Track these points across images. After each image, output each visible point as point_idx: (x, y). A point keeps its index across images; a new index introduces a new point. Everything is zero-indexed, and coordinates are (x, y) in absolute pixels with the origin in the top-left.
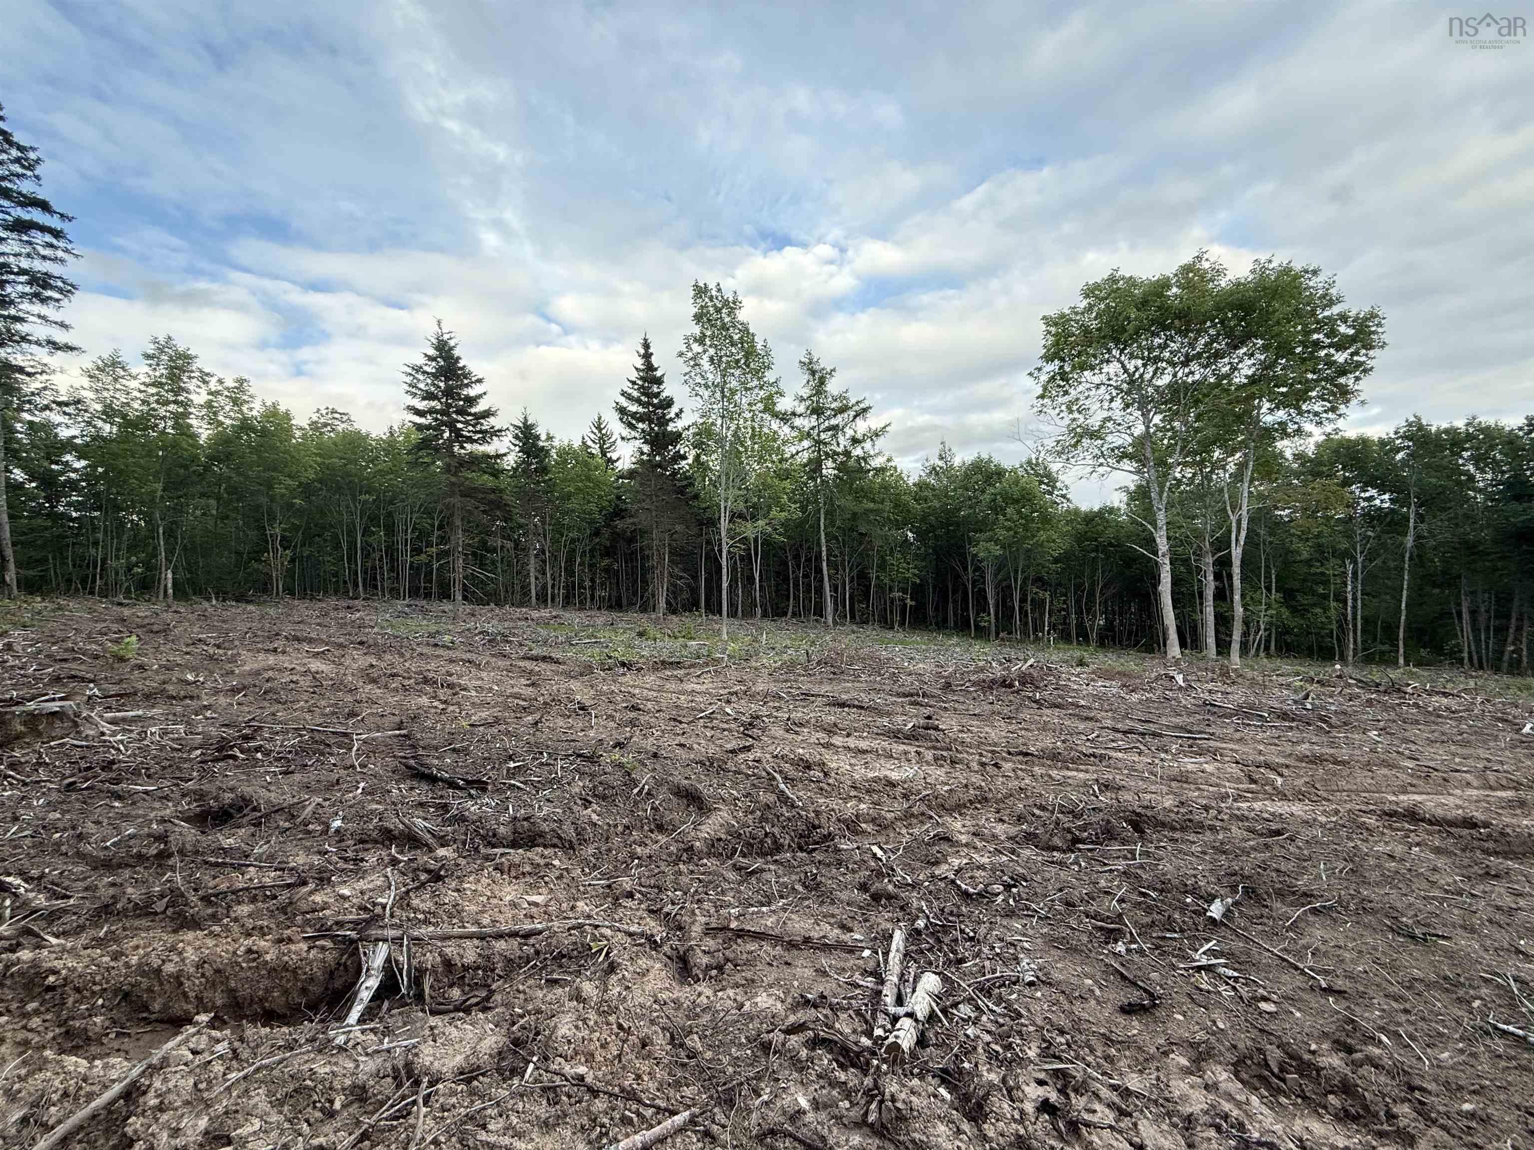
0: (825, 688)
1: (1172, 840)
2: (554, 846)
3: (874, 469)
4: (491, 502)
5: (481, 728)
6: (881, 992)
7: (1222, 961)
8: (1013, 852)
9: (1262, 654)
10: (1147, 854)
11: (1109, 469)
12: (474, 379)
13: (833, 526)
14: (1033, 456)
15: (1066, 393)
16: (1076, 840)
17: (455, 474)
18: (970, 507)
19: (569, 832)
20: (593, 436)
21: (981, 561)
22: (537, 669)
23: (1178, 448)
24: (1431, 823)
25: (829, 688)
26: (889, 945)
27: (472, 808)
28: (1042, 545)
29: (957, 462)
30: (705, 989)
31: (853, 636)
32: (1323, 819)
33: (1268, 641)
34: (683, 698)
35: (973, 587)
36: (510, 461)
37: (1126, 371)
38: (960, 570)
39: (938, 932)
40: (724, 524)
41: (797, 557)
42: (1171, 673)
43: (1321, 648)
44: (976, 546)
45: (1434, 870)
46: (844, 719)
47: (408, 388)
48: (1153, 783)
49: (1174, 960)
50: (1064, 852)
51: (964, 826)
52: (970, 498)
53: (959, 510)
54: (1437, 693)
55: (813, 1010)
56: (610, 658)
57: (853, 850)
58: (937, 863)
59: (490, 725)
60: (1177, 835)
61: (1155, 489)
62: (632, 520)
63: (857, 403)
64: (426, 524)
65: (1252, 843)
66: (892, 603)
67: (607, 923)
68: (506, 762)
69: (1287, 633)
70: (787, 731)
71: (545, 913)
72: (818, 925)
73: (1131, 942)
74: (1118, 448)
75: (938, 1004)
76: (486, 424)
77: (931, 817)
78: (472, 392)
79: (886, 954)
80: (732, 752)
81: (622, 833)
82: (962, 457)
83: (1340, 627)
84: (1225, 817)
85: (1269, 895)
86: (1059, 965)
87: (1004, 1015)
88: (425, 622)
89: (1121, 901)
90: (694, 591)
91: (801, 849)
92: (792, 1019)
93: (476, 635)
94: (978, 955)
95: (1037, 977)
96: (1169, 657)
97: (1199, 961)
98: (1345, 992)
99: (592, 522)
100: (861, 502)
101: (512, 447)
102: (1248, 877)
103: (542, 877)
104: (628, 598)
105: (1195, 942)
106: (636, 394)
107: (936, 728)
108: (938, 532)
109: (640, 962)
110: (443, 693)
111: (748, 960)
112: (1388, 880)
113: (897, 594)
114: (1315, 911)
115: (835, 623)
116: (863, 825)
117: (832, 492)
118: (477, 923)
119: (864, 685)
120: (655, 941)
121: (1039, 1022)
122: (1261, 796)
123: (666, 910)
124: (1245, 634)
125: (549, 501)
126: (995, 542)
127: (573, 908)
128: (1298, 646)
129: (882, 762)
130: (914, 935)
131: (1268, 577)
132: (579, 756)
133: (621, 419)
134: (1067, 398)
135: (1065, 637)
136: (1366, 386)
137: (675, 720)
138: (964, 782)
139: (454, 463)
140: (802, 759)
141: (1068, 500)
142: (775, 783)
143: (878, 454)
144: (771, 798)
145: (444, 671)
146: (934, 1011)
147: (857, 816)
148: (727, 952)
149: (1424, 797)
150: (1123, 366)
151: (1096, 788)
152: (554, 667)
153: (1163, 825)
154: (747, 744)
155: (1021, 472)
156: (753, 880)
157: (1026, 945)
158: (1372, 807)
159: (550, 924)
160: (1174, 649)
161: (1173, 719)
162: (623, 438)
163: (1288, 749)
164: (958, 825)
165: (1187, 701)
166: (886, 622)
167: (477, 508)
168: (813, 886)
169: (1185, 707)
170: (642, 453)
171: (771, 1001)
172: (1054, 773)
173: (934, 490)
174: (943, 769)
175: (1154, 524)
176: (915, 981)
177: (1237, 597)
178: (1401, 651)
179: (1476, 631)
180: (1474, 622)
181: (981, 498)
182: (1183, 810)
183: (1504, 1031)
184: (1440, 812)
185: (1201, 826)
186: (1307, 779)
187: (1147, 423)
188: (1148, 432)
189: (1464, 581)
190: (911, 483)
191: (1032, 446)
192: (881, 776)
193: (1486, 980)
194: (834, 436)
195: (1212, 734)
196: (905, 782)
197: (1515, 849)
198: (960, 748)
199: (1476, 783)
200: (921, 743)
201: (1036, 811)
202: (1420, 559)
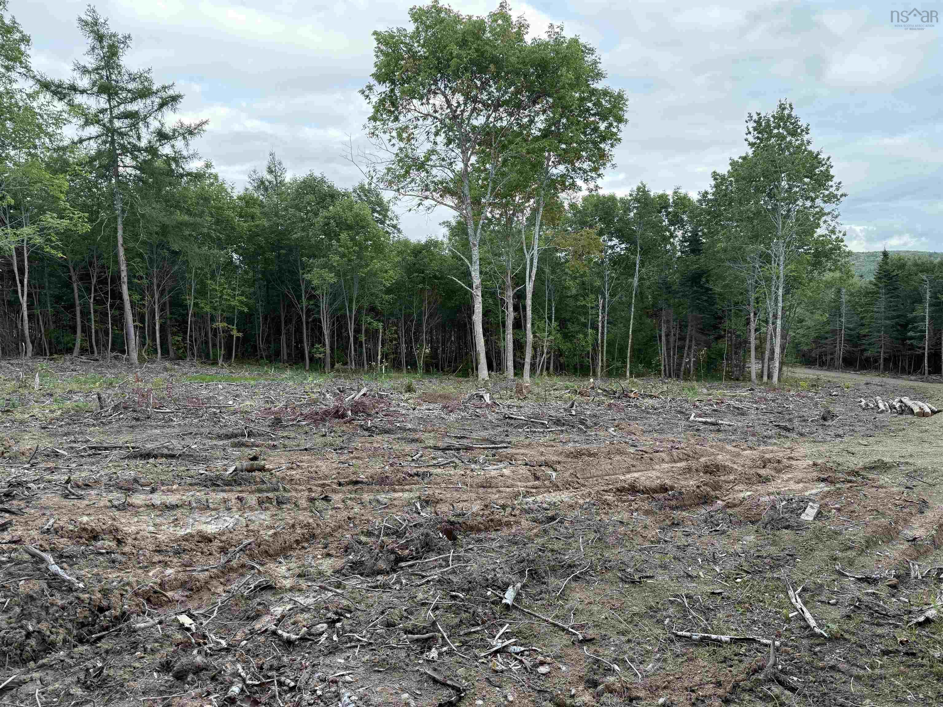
0: (124, 439)
1: (478, 541)
3: (189, 174)
7: (513, 640)
8: (339, 585)
9: (545, 373)
10: (458, 559)
11: (433, 203)
13: (137, 240)
14: (366, 181)
15: (396, 119)
16: (399, 559)
18: (303, 229)
21: (315, 289)
23: (490, 189)
24: (643, 492)
25: (129, 438)
28: (375, 275)
29: (288, 178)
31: (165, 375)
32: (581, 501)
33: (549, 363)
35: (308, 316)
37: (449, 106)
38: (291, 295)
39: (252, 694)
41: (85, 277)
42: (481, 393)
43: (582, 366)
44: (309, 271)
45: (645, 527)
46: (149, 472)
48: (466, 492)
49: (476, 651)
50: (387, 574)
51: (289, 569)
52: (303, 220)
53: (291, 232)
54: (647, 396)
57: (153, 626)
58: (258, 616)
60: (482, 535)
61: (471, 224)
63: (164, 88)
65: (535, 531)
66: (215, 335)
69: (561, 355)
70: (66, 497)
73: (443, 646)
74: (442, 183)
77: (253, 568)
82: (294, 174)
83: (594, 349)
84: (517, 512)
85: (546, 572)
89: (436, 608)
91: (81, 641)
96: (480, 379)
97: (495, 646)
98: (594, 639)
100: (171, 213)
102: (532, 561)
105: (493, 628)
107: (262, 469)
108: (268, 255)
112: (620, 542)
113: (221, 325)
114: (576, 578)
115: (141, 360)
116: (169, 594)
117: (132, 197)
119: (177, 430)
122: (542, 490)
124: (534, 357)
126: (330, 269)
128: (568, 366)
129: (196, 515)
131: (550, 309)
134: (397, 125)
135: (396, 366)
136: (616, 153)
138: (291, 522)
140: (84, 529)
141: (398, 230)
142: (43, 566)
143: (193, 156)
144: (37, 586)
147: (161, 585)
149: (640, 473)
150: (448, 101)
151: (418, 505)
153: (472, 528)
155: (354, 197)
157: (348, 678)
158: (611, 487)
160: (483, 372)
161: (482, 434)
163: (560, 448)
164: (282, 570)
165: (492, 417)
166: (207, 356)
169: (491, 421)
172: (382, 497)
173: (263, 207)
174: (269, 513)
175: (470, 259)
177: (529, 326)
178: (628, 366)
179: (668, 349)
180: (668, 342)
181: (315, 221)
182: (486, 512)
183: (681, 636)
184: (648, 483)
185: (500, 523)
186: (571, 471)
187: (466, 161)
188: (466, 170)
189: (664, 312)
190: (235, 195)
191: (365, 170)
192: (194, 532)
193: (672, 602)
194: (134, 126)
195: (510, 443)
196: (224, 534)
197: (686, 503)
198: (288, 487)
199: (667, 459)
200: (243, 488)
201: (363, 539)
202: (641, 296)
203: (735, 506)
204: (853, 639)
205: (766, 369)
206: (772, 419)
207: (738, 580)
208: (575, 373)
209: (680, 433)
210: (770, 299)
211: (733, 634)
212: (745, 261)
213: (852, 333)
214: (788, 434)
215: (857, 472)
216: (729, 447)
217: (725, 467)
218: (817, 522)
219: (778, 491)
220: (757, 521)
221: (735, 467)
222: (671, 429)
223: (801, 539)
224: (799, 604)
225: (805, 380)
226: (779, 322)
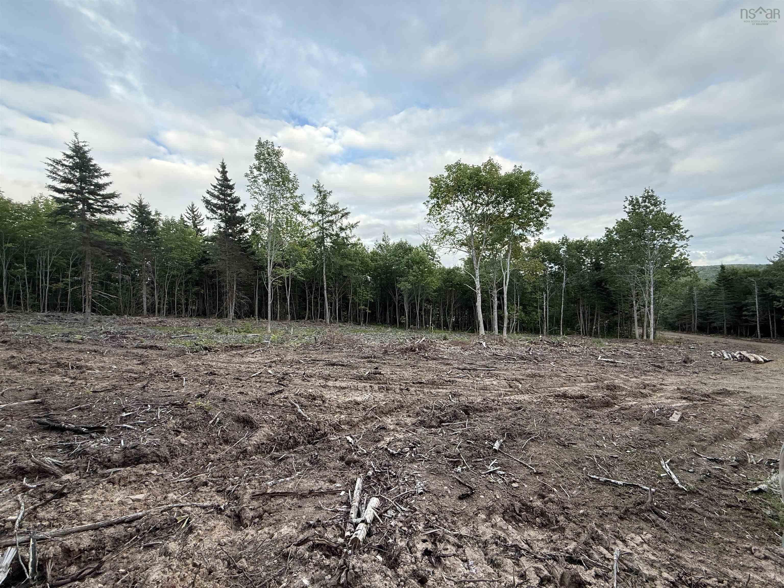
0: (324, 357)
1: (481, 416)
2: (154, 462)
3: (351, 244)
4: (114, 251)
5: (102, 394)
6: (349, 512)
7: (499, 468)
8: (414, 431)
9: (515, 332)
10: (470, 424)
11: (457, 250)
12: (102, 173)
13: (331, 272)
14: (425, 242)
15: (440, 214)
16: (442, 422)
17: (87, 232)
18: (397, 265)
19: (164, 451)
20: (188, 215)
21: (402, 291)
22: (146, 354)
23: (484, 242)
24: (570, 398)
25: (326, 356)
26: (354, 487)
27: (93, 445)
28: (429, 284)
29: (391, 242)
30: (251, 531)
31: (340, 329)
32: (535, 400)
33: (517, 326)
34: (243, 366)
35: (399, 303)
36: (130, 226)
37: (464, 206)
38: (392, 294)
39: (377, 476)
40: (270, 269)
41: (310, 288)
42: (481, 342)
43: (535, 329)
44: (399, 284)
45: (571, 417)
46: (334, 372)
47: (49, 174)
48: (474, 391)
49: (480, 471)
50: (437, 428)
51: (392, 421)
52: (397, 261)
53: (392, 266)
54: (573, 345)
55: (313, 529)
56: (197, 345)
57: (337, 440)
58: (379, 441)
59: (109, 391)
60: (482, 414)
61: (475, 259)
62: (213, 265)
63: (343, 209)
64: (63, 262)
65: (510, 414)
66: (360, 311)
67: (188, 503)
68: (119, 413)
69: (523, 323)
70: (303, 380)
71: (145, 504)
72: (318, 482)
73: (463, 466)
74: (461, 240)
75: (377, 512)
76: (111, 202)
77: (377, 418)
78: (101, 181)
79: (352, 492)
80: (271, 394)
81: (202, 448)
82: (393, 241)
83: (541, 320)
84: (501, 404)
85: (516, 436)
86: (433, 482)
87: (409, 512)
88: (60, 327)
89: (460, 447)
90: (252, 306)
91: (309, 443)
92: (301, 537)
93: (101, 334)
94: (397, 484)
95: (424, 490)
96: (480, 334)
97: (488, 470)
98: (542, 473)
99: (188, 265)
100: (344, 260)
101: (131, 218)
102: (509, 429)
103: (144, 483)
104: (210, 310)
105: (489, 461)
106: (216, 193)
107: (380, 374)
108: (382, 277)
109: (210, 523)
110: (71, 373)
111: (277, 509)
112: (556, 424)
113: (363, 307)
114: (532, 440)
115: (331, 322)
116: (343, 426)
117: (329, 254)
118: (93, 520)
119: (345, 354)
120: (221, 509)
121: (424, 511)
122: (514, 393)
123: (228, 489)
124: (509, 324)
125: (157, 252)
126: (408, 282)
127: (165, 498)
128: (527, 329)
129: (353, 392)
130: (367, 479)
131: (517, 299)
132: (173, 405)
133: (207, 207)
134: (440, 216)
135: (438, 327)
136: (549, 222)
137: (237, 379)
138: (393, 399)
139: (86, 225)
140: (311, 395)
141: (440, 263)
142: (295, 409)
143: (354, 236)
144: (294, 417)
145: (74, 358)
146: (375, 516)
147: (340, 422)
148: (265, 507)
149: (568, 388)
150: (463, 204)
151: (450, 396)
152: (158, 352)
153: (477, 410)
154: (281, 389)
155: (420, 249)
156: (282, 464)
157: (419, 475)
158: (551, 394)
159: (148, 511)
160: (482, 331)
161: (482, 362)
162: (208, 218)
163: (524, 372)
164: (389, 421)
165: (487, 354)
166: (357, 321)
167: (103, 254)
168: (315, 462)
169: (486, 356)
170: (220, 227)
171: (290, 530)
172: (433, 391)
173: (380, 256)
174: (383, 394)
175: (474, 275)
176: (367, 503)
177: (506, 308)
178: (561, 329)
179: (584, 321)
180: (584, 317)
181: (402, 261)
182: (485, 403)
183: (593, 478)
184: (573, 393)
185: (491, 408)
186: (530, 384)
187: (472, 230)
188: (472, 234)
189: (581, 301)
190: (369, 252)
191: (425, 237)
192: (352, 400)
193: (587, 459)
194: (331, 226)
195: (496, 368)
196: (364, 402)
197: (597, 405)
198: (391, 382)
199: (584, 381)
200: (372, 382)
201: (425, 410)
202: (567, 292)
203: (626, 409)
204: (706, 495)
205: (645, 332)
206: (650, 361)
207: (628, 451)
208: (531, 332)
209: (592, 367)
210: (646, 294)
211: (625, 481)
212: (628, 274)
213: (702, 312)
214: (660, 370)
215: (708, 395)
216: (622, 376)
217: (619, 387)
218: (680, 423)
219: (654, 402)
220: (640, 419)
221: (626, 387)
222: (587, 364)
223: (669, 432)
224: (668, 469)
225: (671, 339)
226: (652, 306)
